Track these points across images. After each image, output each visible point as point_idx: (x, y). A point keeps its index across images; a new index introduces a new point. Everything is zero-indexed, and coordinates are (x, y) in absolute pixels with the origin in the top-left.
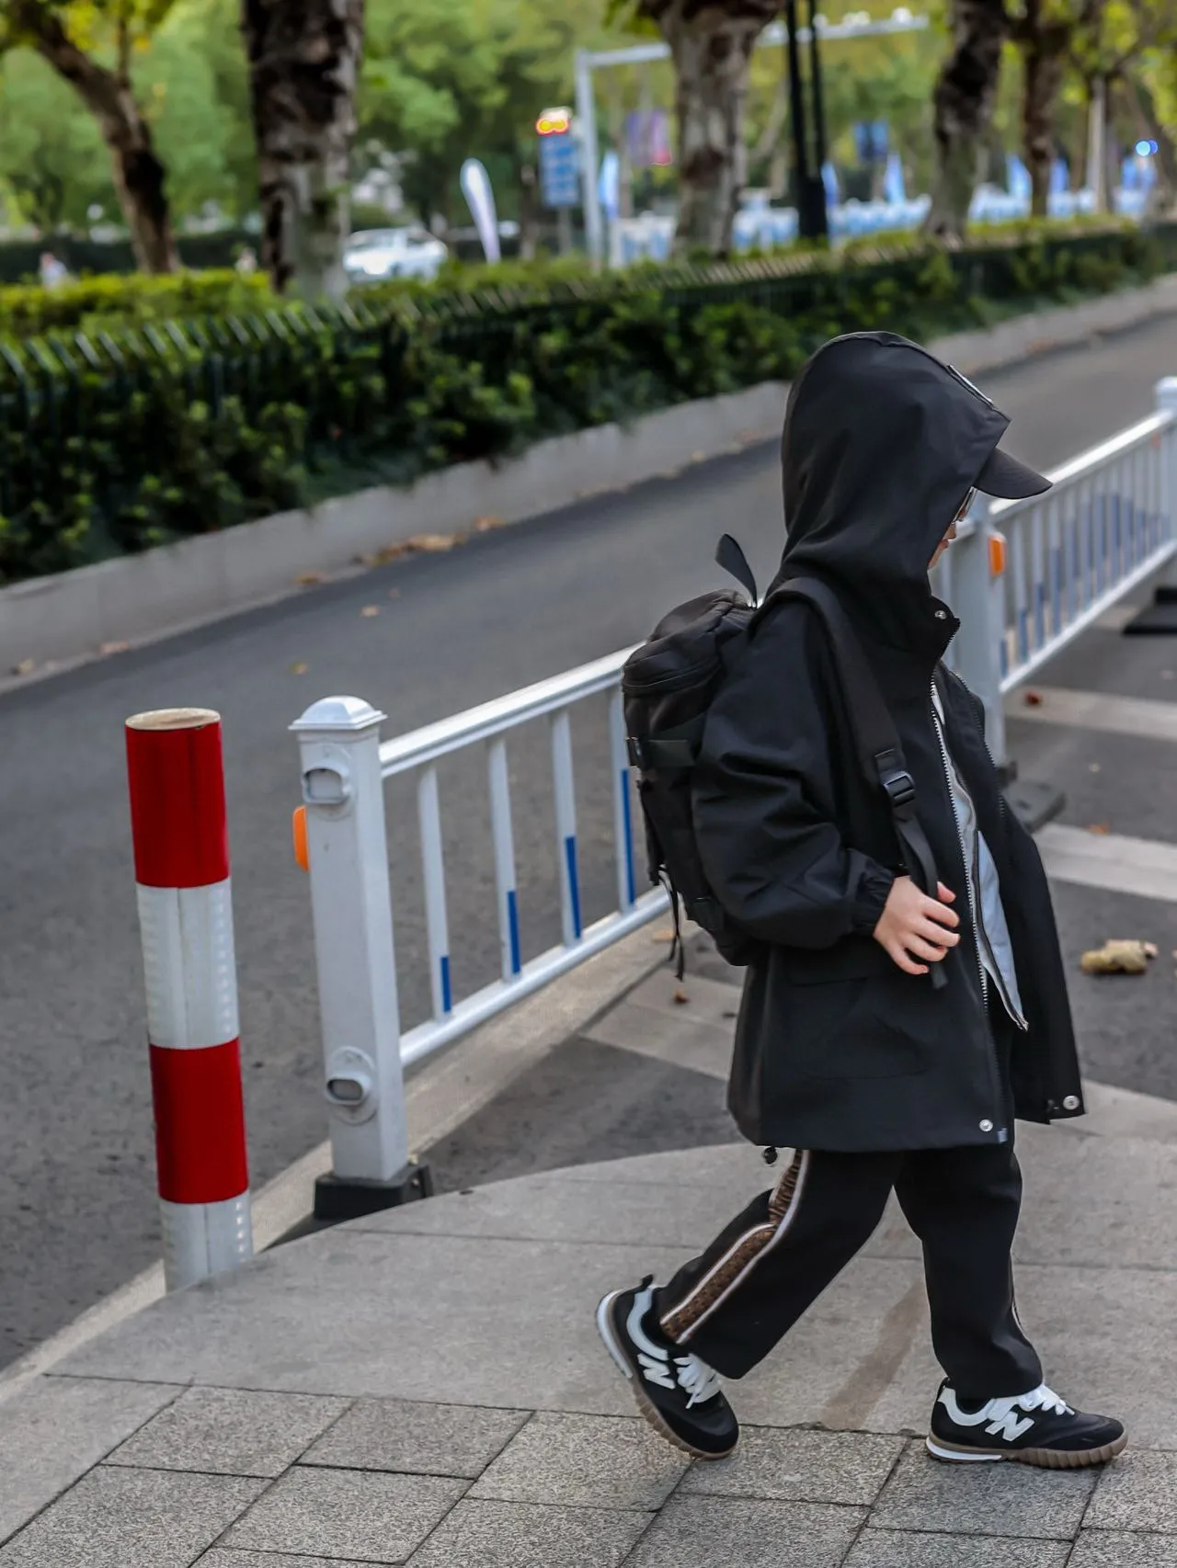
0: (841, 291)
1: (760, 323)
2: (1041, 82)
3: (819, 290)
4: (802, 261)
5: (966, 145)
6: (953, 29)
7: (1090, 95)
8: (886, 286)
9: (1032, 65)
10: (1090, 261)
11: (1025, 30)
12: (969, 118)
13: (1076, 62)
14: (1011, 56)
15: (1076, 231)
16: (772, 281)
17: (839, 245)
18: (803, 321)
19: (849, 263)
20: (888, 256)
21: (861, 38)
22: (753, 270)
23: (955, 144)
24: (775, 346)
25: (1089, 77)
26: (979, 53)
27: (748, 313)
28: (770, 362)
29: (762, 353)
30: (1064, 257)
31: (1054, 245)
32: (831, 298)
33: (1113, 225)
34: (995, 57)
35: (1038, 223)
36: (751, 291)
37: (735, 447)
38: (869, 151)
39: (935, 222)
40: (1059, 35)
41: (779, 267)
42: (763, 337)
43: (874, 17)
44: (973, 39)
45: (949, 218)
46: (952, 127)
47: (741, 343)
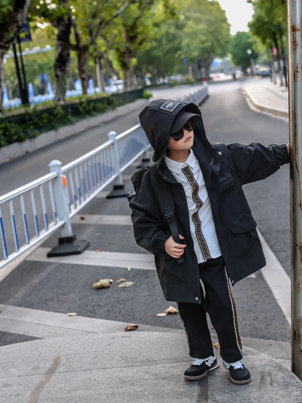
0: (33, 117)
1: (12, 127)
2: (82, 61)
3: (27, 118)
4: (22, 111)
5: (63, 78)
6: (57, 49)
7: (96, 63)
8: (45, 115)
9: (79, 56)
10: (99, 105)
11: (76, 48)
12: (63, 71)
13: (91, 55)
14: (73, 54)
15: (95, 97)
16: (14, 116)
17: (32, 106)
18: (24, 126)
19: (35, 109)
20: (45, 108)
21: (38, 53)
22: (9, 114)
23: (60, 78)
24: (16, 133)
25: (95, 59)
26: (64, 54)
27: (8, 125)
28: (15, 137)
29: (13, 135)
30: (92, 104)
31: (89, 101)
32: (30, 119)
33: (104, 95)
34: (68, 55)
35: (85, 96)
36: (9, 119)
37: (8, 160)
38: (43, 82)
39: (57, 98)
40: (86, 48)
41: (15, 113)
42: (13, 131)
43: (41, 47)
44: (62, 51)
45: (61, 96)
46: (59, 73)
47: (7, 133)
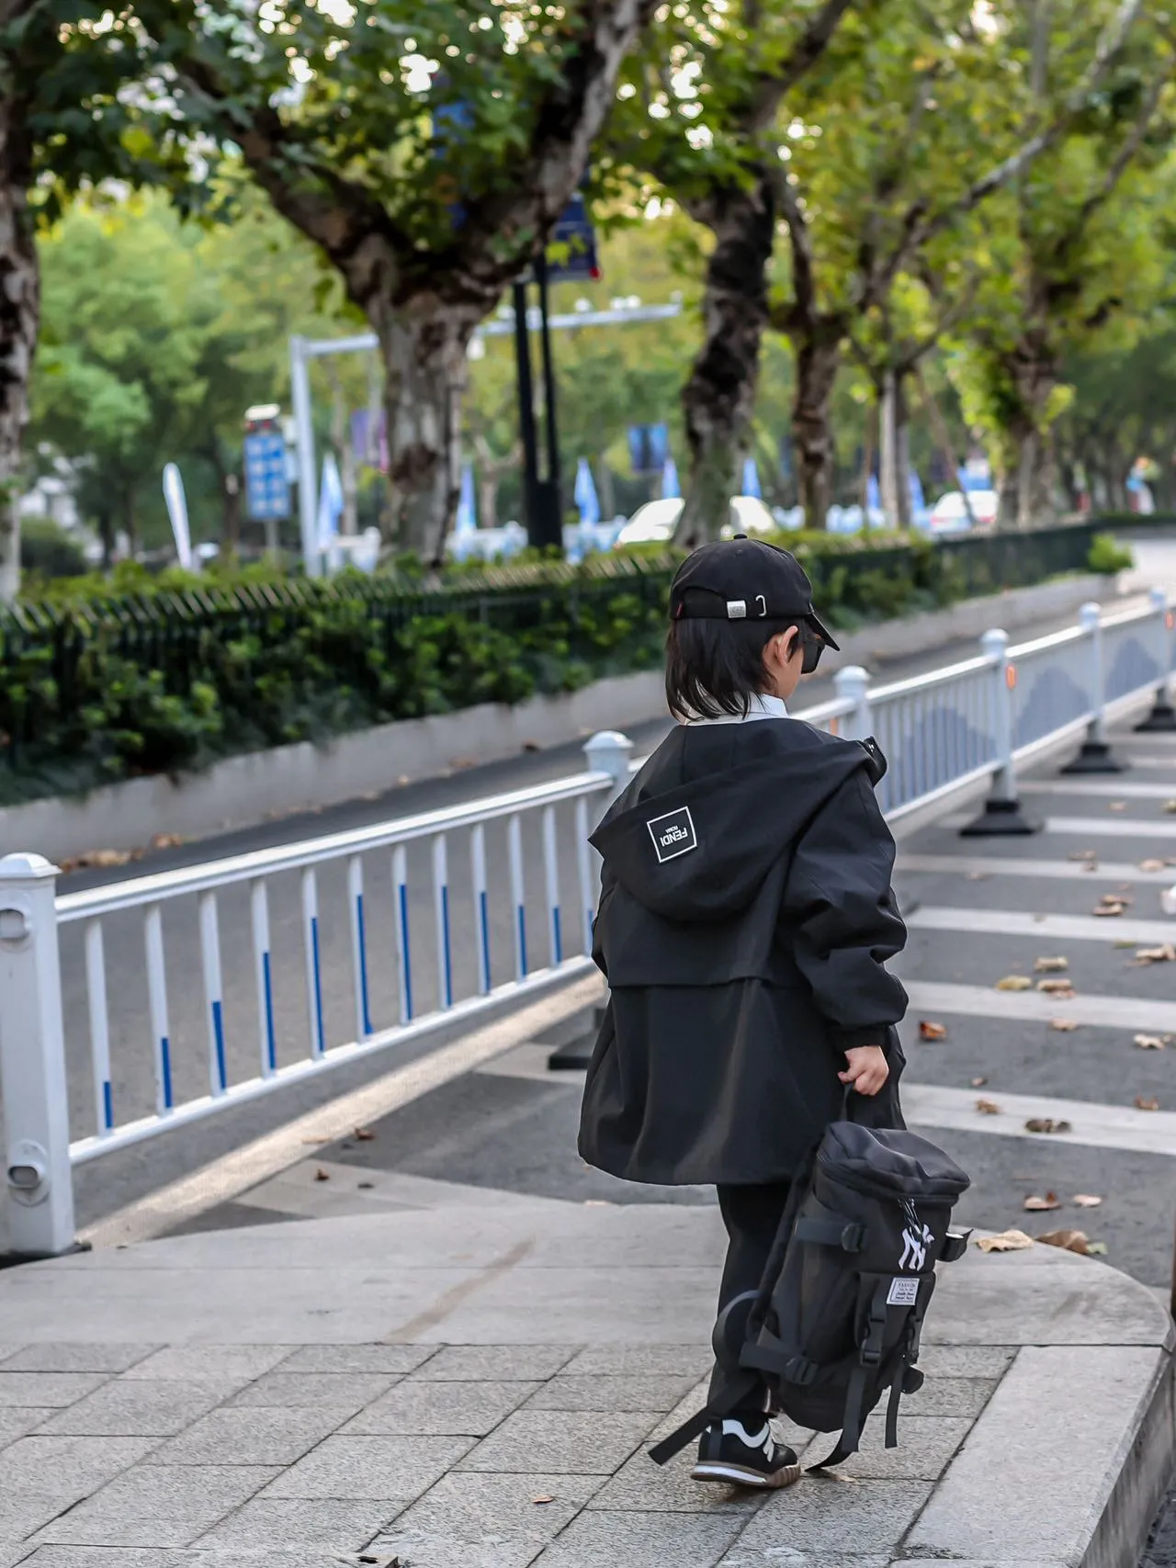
0: (571, 606)
1: (477, 638)
2: (814, 377)
3: (546, 604)
4: (529, 572)
5: (720, 445)
6: (705, 317)
7: (880, 393)
8: (626, 601)
9: (805, 360)
10: (872, 580)
11: (795, 319)
12: (722, 416)
13: (860, 352)
14: (776, 346)
15: (858, 545)
16: (491, 593)
17: (573, 560)
18: (527, 638)
19: (582, 571)
20: (629, 569)
22: (468, 584)
23: (707, 446)
24: (493, 662)
25: (876, 373)
26: (733, 343)
27: (462, 627)
28: (487, 679)
29: (479, 671)
30: (839, 574)
31: (827, 561)
32: (559, 612)
33: (904, 540)
34: (752, 349)
35: (813, 536)
36: (472, 603)
38: (646, 459)
39: (687, 533)
40: (837, 325)
41: (498, 578)
42: (480, 653)
43: (646, 302)
44: (727, 329)
45: (702, 528)
46: (704, 426)
47: (455, 659)
